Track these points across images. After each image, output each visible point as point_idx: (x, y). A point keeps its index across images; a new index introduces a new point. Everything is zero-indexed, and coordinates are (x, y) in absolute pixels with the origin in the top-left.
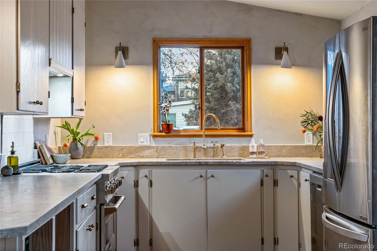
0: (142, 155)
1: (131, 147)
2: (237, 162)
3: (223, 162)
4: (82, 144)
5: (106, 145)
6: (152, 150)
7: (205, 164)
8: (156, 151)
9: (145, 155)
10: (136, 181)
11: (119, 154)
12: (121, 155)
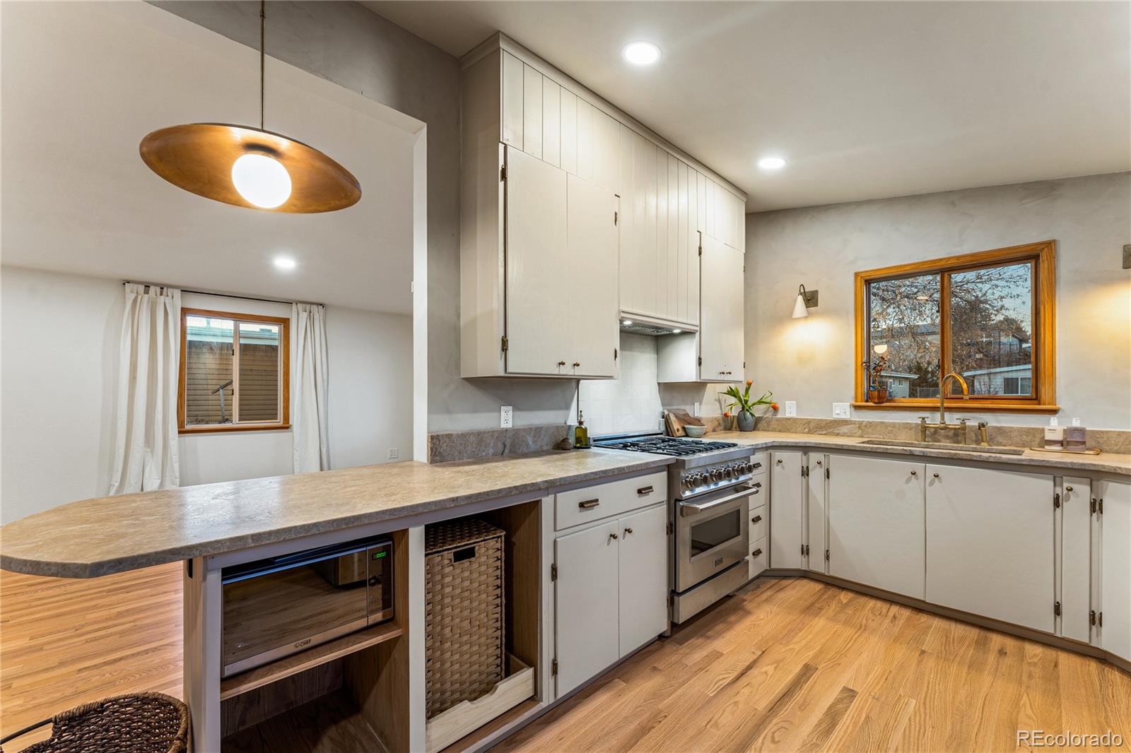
0: (836, 431)
1: (821, 420)
2: (990, 456)
3: (959, 454)
4: (751, 414)
5: (788, 415)
6: (852, 426)
7: (921, 454)
8: (859, 427)
9: (841, 432)
10: (805, 469)
11: (805, 429)
12: (807, 430)
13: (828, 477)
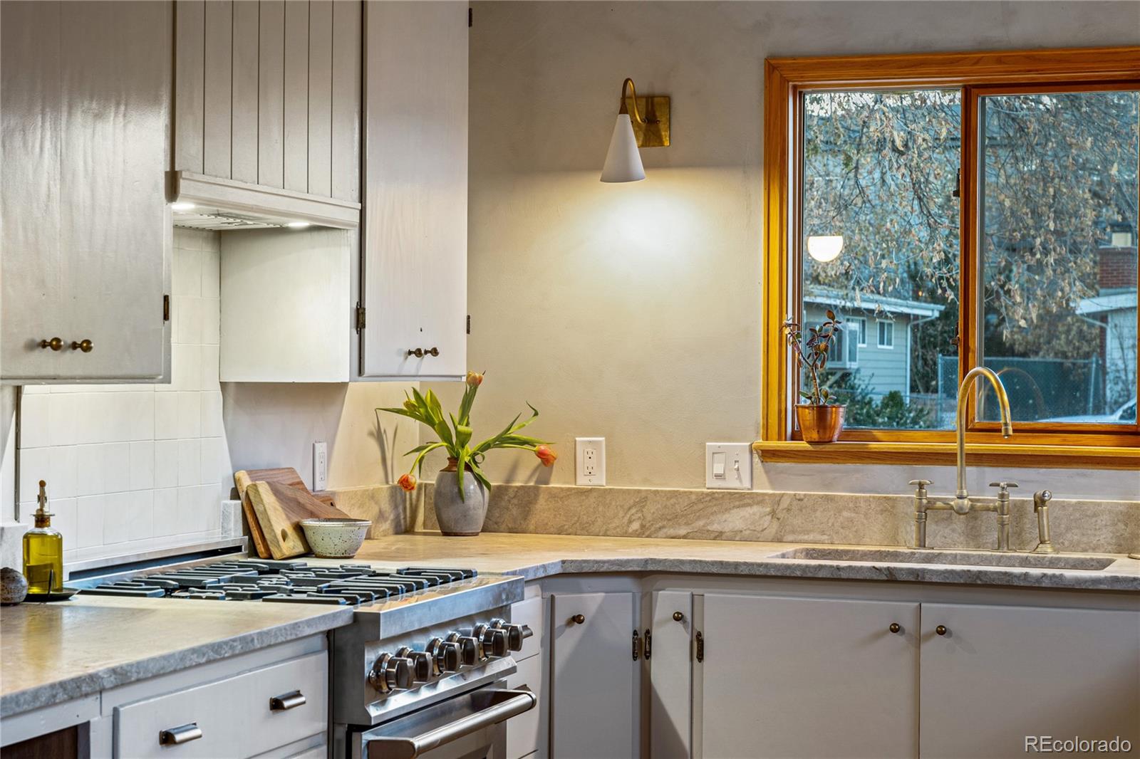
0: (716, 527)
1: (675, 494)
2: (1045, 575)
3: (986, 573)
4: (480, 481)
5: (583, 482)
6: (755, 509)
7: (911, 578)
8: (773, 513)
9: (727, 528)
10: (642, 635)
11: (630, 522)
12: (635, 526)
13: (701, 658)
